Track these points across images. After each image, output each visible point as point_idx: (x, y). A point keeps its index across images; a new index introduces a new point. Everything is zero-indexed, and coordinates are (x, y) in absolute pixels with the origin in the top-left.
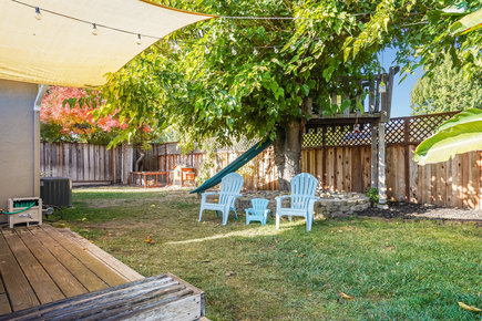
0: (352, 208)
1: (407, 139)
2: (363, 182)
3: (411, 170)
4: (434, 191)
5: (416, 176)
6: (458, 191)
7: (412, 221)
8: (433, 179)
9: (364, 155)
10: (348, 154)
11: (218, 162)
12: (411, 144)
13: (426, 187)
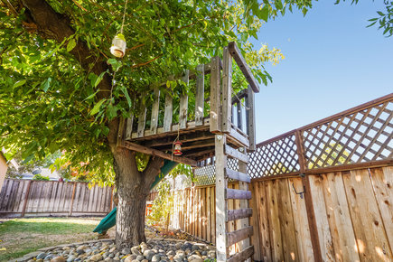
5: (327, 236)
12: (311, 173)
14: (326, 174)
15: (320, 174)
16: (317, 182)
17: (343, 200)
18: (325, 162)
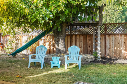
0: (90, 60)
1: (106, 32)
2: (88, 50)
3: (107, 45)
4: (116, 53)
5: (109, 47)
6: (124, 53)
7: (113, 64)
8: (115, 48)
9: (88, 38)
10: (82, 38)
11: (16, 40)
12: (107, 34)
13: (113, 51)
14: (111, 35)
15: (109, 35)
16: (108, 36)
17: (114, 40)
18: (111, 32)
